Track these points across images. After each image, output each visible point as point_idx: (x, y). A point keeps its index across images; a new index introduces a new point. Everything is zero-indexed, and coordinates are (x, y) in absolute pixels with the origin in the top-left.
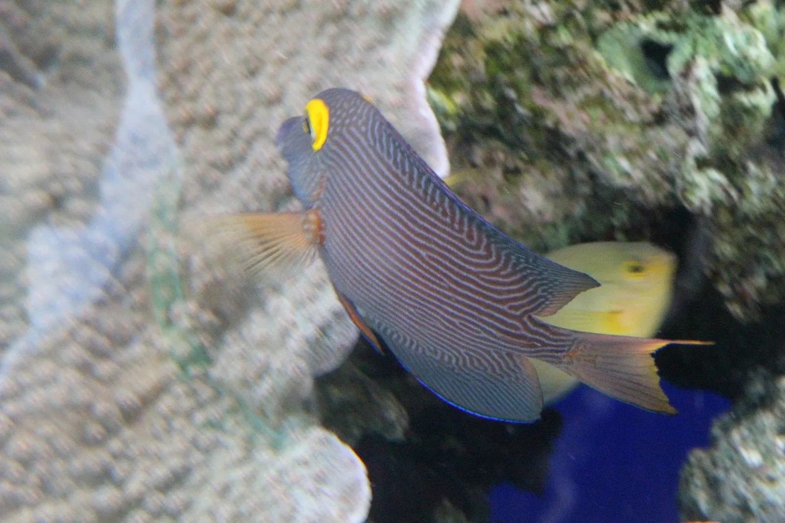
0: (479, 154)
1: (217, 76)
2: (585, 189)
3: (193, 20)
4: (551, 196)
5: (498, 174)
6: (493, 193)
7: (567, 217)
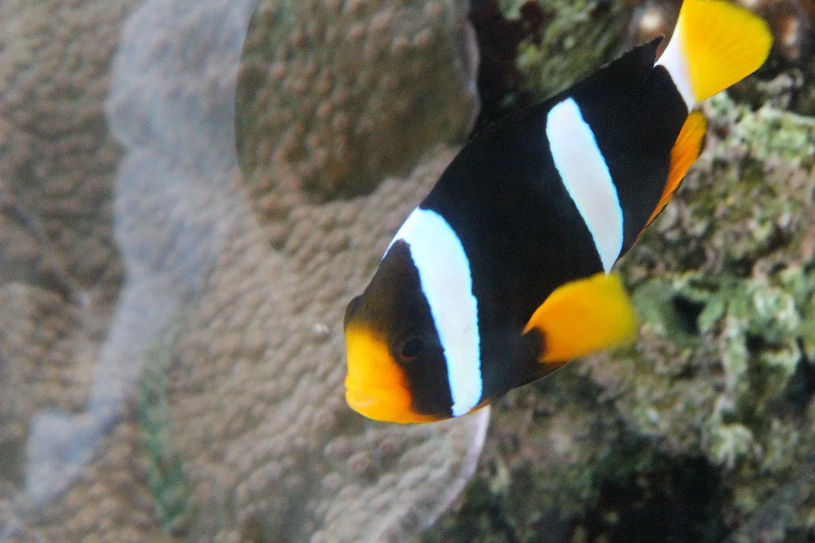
0: (511, 397)
1: (264, 310)
2: (612, 435)
3: (242, 251)
4: (578, 440)
5: (528, 416)
6: (522, 434)
7: (592, 461)
